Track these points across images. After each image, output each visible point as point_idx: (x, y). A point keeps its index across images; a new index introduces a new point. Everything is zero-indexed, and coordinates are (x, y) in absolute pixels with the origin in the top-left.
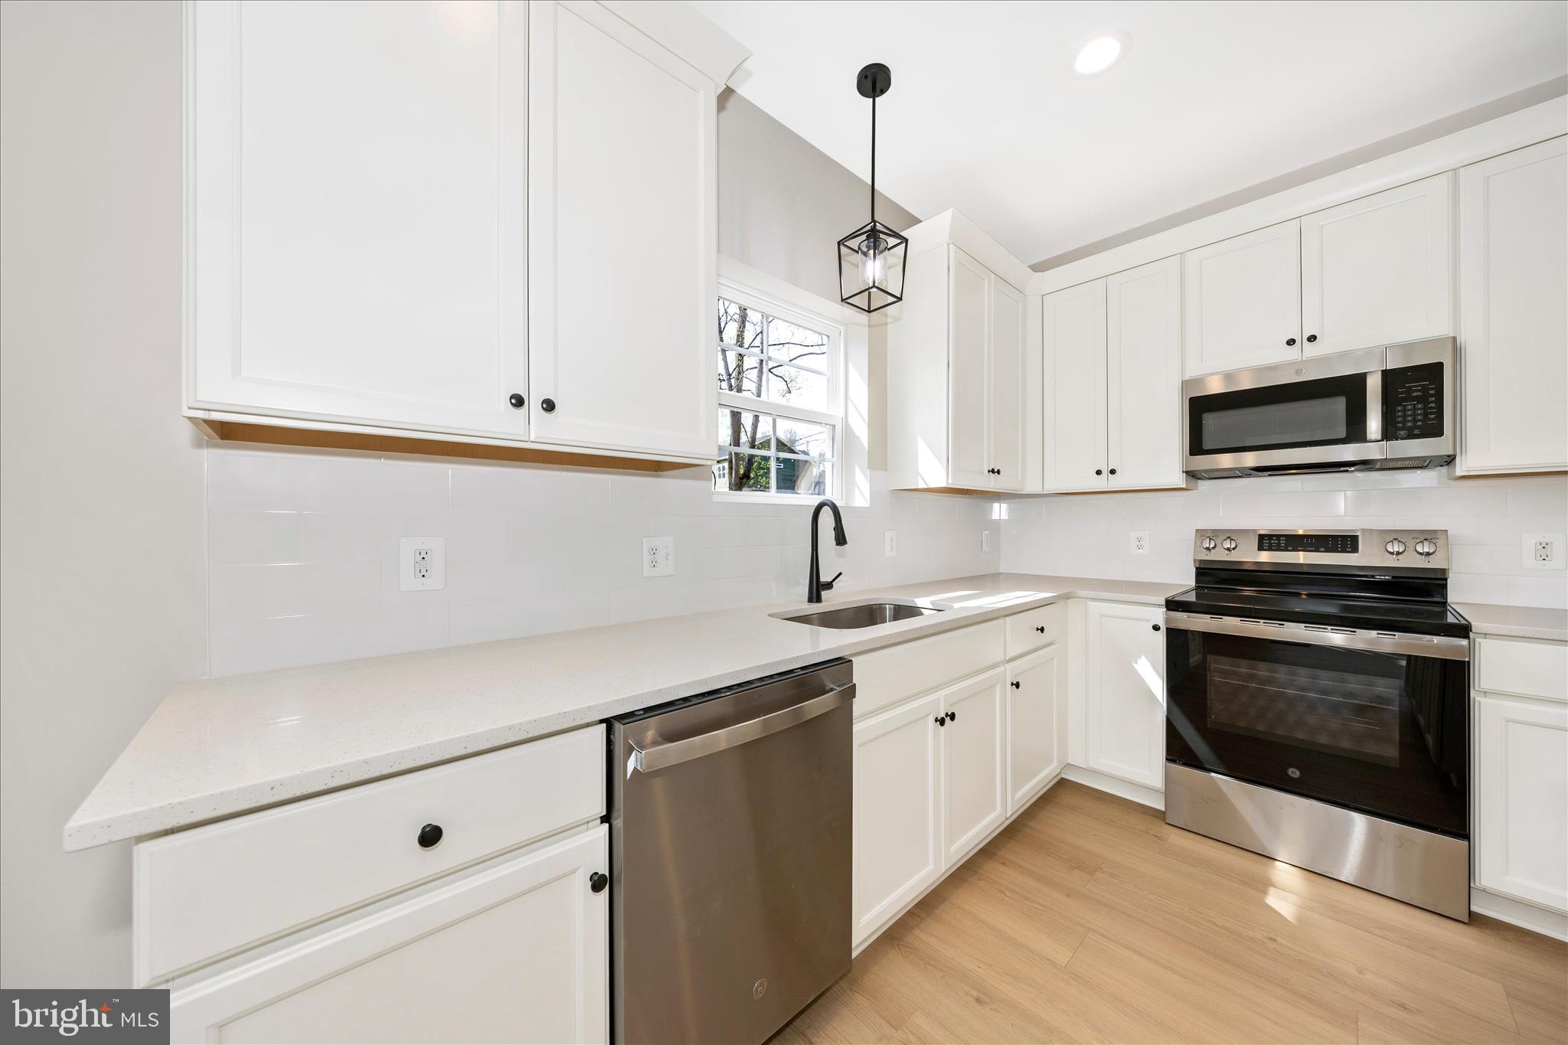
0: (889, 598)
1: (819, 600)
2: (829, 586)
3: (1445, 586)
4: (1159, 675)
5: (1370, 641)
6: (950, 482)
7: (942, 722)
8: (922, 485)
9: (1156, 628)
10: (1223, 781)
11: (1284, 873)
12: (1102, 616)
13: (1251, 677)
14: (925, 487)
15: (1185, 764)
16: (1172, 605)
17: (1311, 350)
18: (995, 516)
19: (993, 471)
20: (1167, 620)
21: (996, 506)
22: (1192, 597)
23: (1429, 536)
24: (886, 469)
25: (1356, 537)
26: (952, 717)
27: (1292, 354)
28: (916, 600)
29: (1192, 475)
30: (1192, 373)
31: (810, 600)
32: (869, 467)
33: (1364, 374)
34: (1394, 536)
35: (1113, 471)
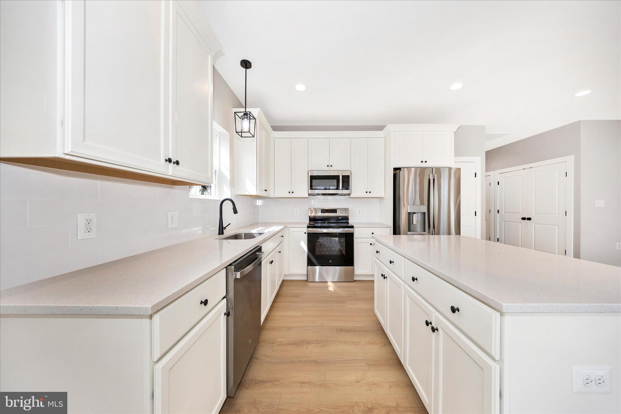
0: (243, 231)
1: (223, 234)
2: (225, 228)
3: (348, 220)
4: (305, 244)
5: (342, 231)
6: (257, 193)
7: (271, 263)
8: (248, 194)
9: (305, 233)
11: (330, 284)
12: (293, 232)
15: (311, 266)
16: (307, 227)
17: (331, 168)
18: (258, 204)
19: (265, 190)
20: (307, 231)
21: (257, 200)
22: (310, 226)
23: (346, 210)
24: (234, 188)
25: (336, 210)
27: (328, 168)
28: (251, 231)
29: (309, 195)
30: (311, 169)
31: (219, 234)
32: (230, 187)
33: (339, 176)
34: (342, 209)
35: (293, 192)
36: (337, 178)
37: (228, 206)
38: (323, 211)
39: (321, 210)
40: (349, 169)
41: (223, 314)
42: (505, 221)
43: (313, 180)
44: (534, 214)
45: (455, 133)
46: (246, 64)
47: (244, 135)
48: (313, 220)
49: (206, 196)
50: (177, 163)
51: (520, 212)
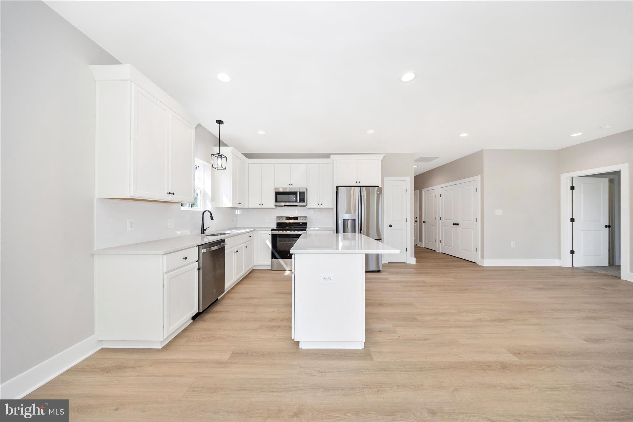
1: (204, 233)
2: (206, 230)
3: (307, 225)
4: (270, 243)
6: (232, 206)
7: (236, 252)
9: (270, 234)
10: (280, 260)
11: (287, 271)
12: (261, 233)
13: (285, 241)
14: (225, 207)
15: (274, 258)
16: (273, 230)
17: (292, 186)
18: (237, 213)
19: (239, 203)
20: (272, 233)
21: (237, 210)
22: (276, 229)
23: (305, 217)
24: (214, 202)
25: (298, 217)
26: (237, 251)
27: (289, 186)
28: (225, 232)
29: (275, 206)
30: (276, 187)
31: (202, 233)
32: (211, 201)
33: (297, 192)
34: (301, 217)
35: (263, 204)
36: (295, 193)
37: (207, 215)
38: (288, 218)
39: (286, 217)
40: (306, 187)
41: (196, 269)
42: (445, 227)
43: (278, 195)
44: (460, 221)
45: (382, 160)
46: (220, 122)
47: (218, 168)
48: (281, 226)
49: (194, 208)
50: (173, 194)
51: (453, 219)
